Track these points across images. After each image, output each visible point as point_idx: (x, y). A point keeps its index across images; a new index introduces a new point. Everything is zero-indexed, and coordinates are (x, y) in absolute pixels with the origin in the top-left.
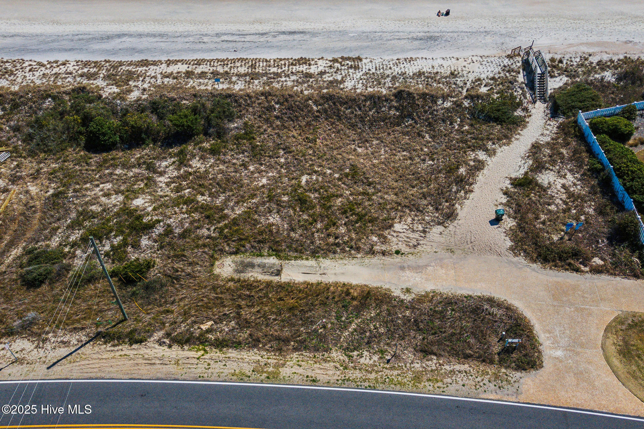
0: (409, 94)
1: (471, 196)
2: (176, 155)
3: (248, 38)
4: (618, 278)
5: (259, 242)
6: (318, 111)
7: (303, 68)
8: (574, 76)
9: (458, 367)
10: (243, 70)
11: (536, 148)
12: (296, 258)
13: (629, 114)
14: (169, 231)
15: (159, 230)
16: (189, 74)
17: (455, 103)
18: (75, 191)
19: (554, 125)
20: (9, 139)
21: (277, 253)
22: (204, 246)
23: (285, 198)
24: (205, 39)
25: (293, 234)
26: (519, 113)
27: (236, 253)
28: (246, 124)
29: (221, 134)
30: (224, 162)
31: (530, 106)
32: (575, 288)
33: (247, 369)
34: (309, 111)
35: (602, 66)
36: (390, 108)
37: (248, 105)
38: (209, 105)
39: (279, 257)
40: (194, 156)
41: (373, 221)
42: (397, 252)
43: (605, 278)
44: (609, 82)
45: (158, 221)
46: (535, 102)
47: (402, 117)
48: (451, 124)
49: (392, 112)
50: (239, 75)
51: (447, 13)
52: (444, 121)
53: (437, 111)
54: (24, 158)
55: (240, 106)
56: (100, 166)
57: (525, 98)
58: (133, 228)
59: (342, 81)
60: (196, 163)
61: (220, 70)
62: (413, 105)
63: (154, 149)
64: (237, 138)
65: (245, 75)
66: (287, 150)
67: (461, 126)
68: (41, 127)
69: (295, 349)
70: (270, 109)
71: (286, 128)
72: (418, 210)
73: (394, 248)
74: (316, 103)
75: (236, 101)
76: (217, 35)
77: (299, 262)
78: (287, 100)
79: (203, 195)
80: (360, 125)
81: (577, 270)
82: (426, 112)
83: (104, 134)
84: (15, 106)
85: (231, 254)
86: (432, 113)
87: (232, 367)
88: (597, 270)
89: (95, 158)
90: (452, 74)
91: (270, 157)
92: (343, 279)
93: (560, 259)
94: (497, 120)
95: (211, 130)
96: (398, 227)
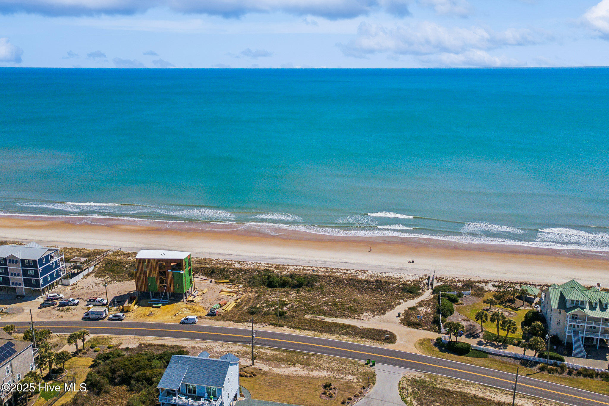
0: (381, 281)
1: (392, 310)
2: (296, 291)
3: (327, 263)
4: (430, 332)
5: (319, 312)
6: (347, 283)
7: (345, 271)
8: (446, 283)
9: (371, 341)
10: (323, 270)
11: (422, 301)
12: (330, 317)
13: (460, 295)
14: (292, 306)
15: (289, 306)
16: (304, 269)
17: (396, 285)
18: (263, 296)
19: (432, 296)
20: (243, 282)
21: (324, 315)
22: (302, 311)
23: (330, 303)
24: (311, 262)
25: (330, 312)
26: (421, 291)
27: (312, 314)
28: (321, 284)
29: (312, 286)
30: (312, 294)
31: (426, 290)
32: (416, 332)
33: (311, 334)
34: (344, 283)
35: (459, 281)
36: (373, 285)
37: (323, 279)
38: (309, 277)
39: (324, 316)
40: (302, 291)
41: (357, 311)
42: (362, 319)
43: (426, 331)
44: (459, 286)
45: (290, 303)
46: (428, 289)
47: (377, 288)
48: (394, 292)
49: (374, 287)
50: (321, 271)
51: (413, 262)
52: (391, 291)
53: (390, 287)
54: (248, 287)
55: (320, 279)
56: (271, 291)
57: (424, 287)
58: (282, 304)
59: (358, 276)
60: (302, 293)
61: (315, 269)
62: (381, 285)
63: (289, 289)
64: (317, 288)
65: (324, 271)
66: (333, 293)
67: (398, 293)
68: (254, 278)
69: (325, 333)
70: (330, 281)
71: (334, 287)
72: (373, 311)
73: (362, 318)
74: (346, 280)
75: (319, 277)
76: (315, 261)
77: (331, 318)
78: (336, 279)
79: (303, 300)
80: (361, 289)
81: (418, 329)
82: (386, 287)
83: (274, 282)
84: (245, 273)
85: (310, 314)
86: (388, 288)
87: (306, 333)
88: (425, 329)
89: (270, 289)
90: (400, 278)
91: (327, 294)
92: (342, 323)
93: (413, 325)
94: (411, 292)
95: (309, 285)
96: (364, 314)
